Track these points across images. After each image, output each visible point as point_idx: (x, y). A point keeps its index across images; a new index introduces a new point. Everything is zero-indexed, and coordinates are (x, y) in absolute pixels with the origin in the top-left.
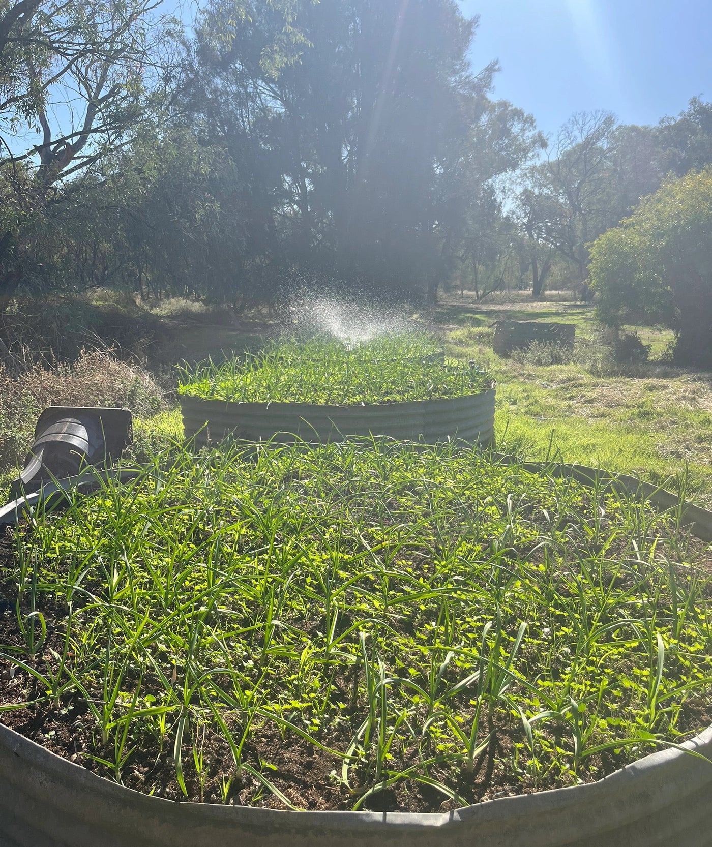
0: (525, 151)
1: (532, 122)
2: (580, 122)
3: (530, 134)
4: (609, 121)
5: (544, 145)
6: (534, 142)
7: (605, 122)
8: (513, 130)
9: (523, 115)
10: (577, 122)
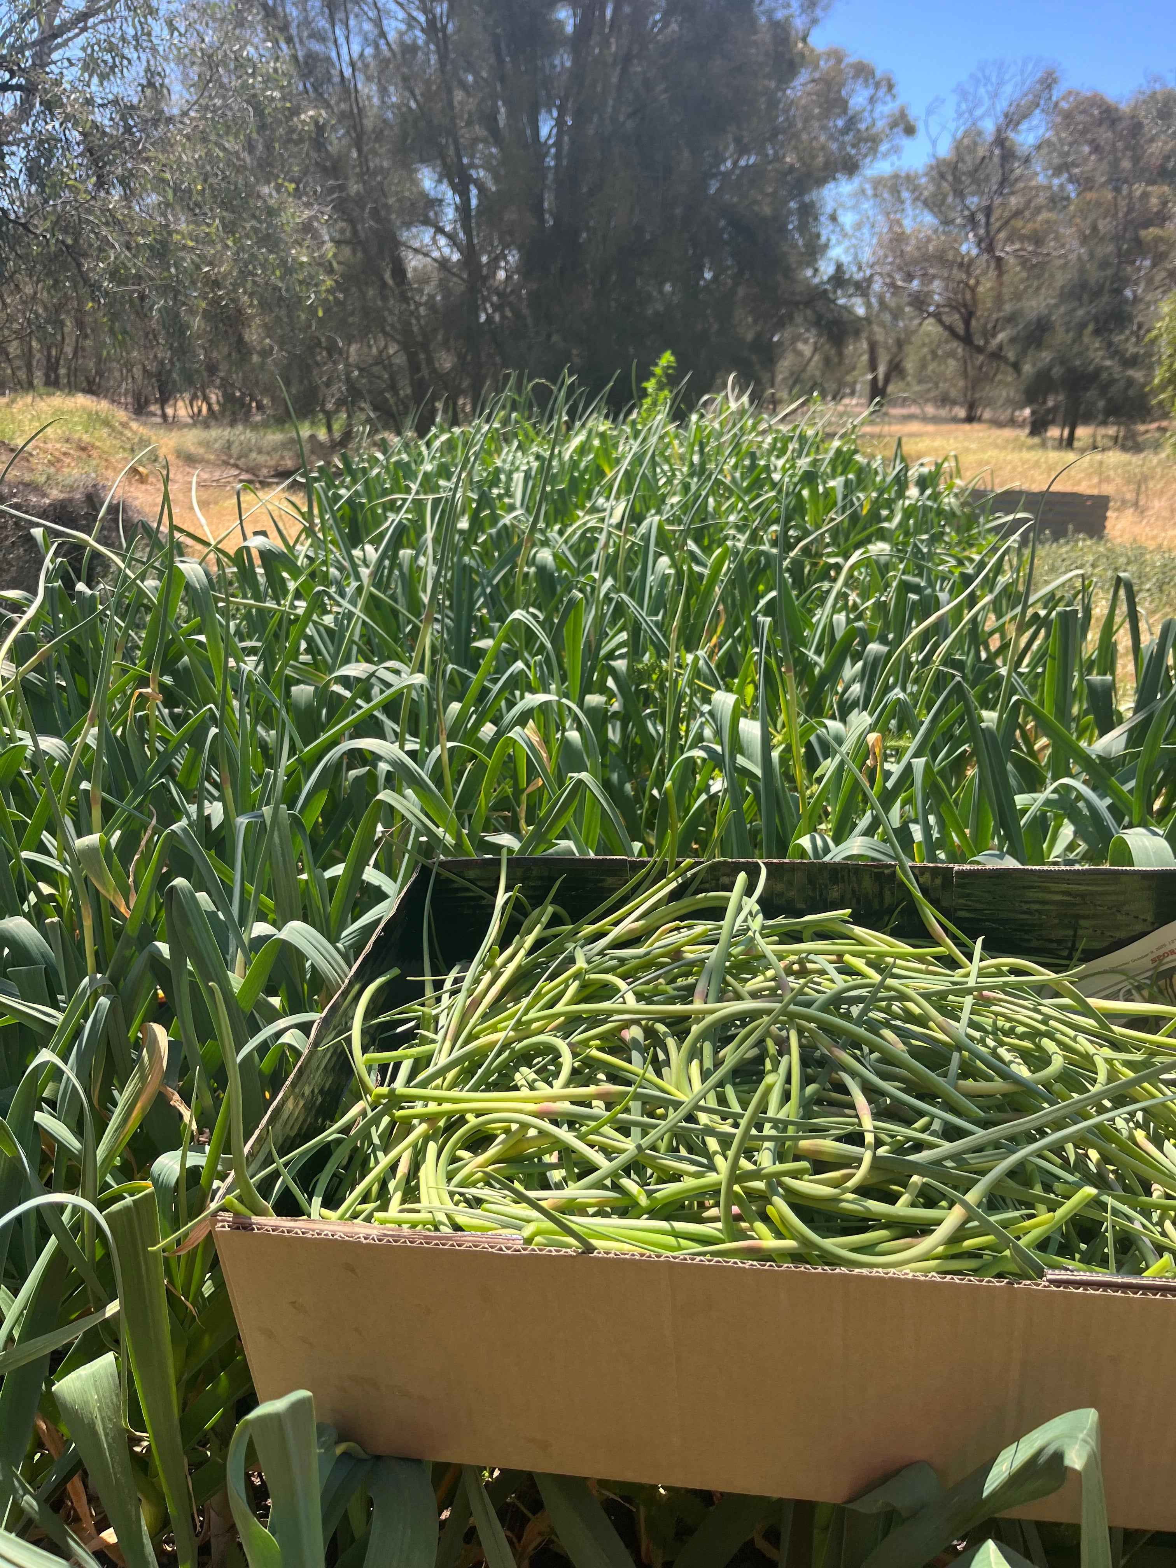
0: (874, 141)
1: (890, 87)
2: (994, 80)
3: (886, 109)
4: (1049, 81)
5: (910, 131)
6: (893, 125)
7: (1042, 81)
8: (852, 102)
9: (873, 73)
10: (988, 79)
